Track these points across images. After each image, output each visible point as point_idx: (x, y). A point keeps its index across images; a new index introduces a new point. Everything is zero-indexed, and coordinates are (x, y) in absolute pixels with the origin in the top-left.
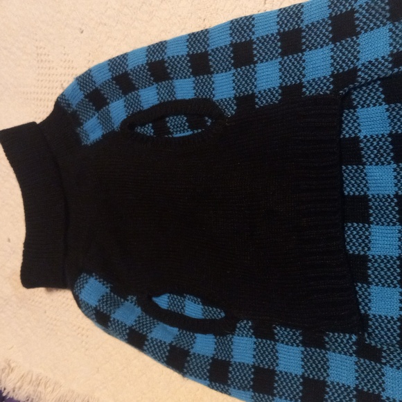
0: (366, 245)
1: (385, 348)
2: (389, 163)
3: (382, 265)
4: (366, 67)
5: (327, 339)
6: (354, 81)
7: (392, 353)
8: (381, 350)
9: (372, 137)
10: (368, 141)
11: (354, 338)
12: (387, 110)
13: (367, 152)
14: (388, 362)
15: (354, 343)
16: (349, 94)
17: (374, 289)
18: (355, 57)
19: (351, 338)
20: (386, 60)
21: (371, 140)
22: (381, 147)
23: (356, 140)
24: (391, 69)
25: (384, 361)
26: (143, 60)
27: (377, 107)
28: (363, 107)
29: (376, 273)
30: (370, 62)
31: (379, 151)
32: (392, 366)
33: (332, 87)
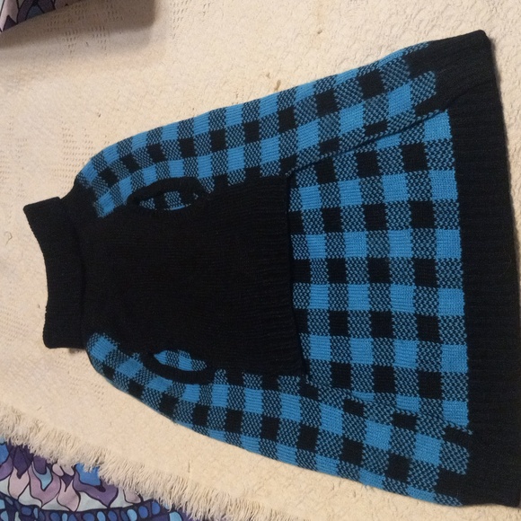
0: (307, 301)
1: (320, 387)
2: (322, 233)
3: (317, 317)
4: (303, 154)
5: (279, 382)
6: (294, 165)
7: (325, 391)
8: (317, 389)
9: (310, 211)
10: (307, 214)
11: (298, 379)
12: (319, 189)
13: (307, 224)
14: (323, 399)
15: (298, 384)
16: (293, 175)
17: (313, 338)
18: (295, 146)
19: (295, 380)
20: (316, 149)
21: (309, 213)
22: (316, 220)
23: (299, 213)
24: (319, 156)
25: (320, 399)
26: (143, 144)
27: (312, 187)
28: (303, 186)
29: (313, 324)
30: (305, 150)
31: (314, 223)
32: (326, 403)
33: (280, 169)
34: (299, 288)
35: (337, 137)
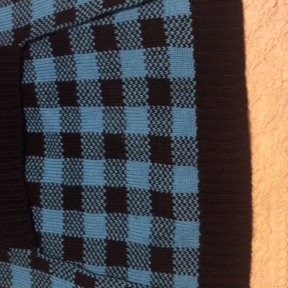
0: (40, 175)
1: (51, 260)
2: (56, 107)
3: (51, 191)
4: (37, 24)
5: (10, 254)
6: (28, 35)
7: (57, 264)
8: (48, 262)
9: (44, 83)
10: (41, 87)
11: (29, 252)
12: (54, 61)
13: (41, 97)
14: (54, 272)
15: (29, 257)
16: (27, 46)
17: (45, 212)
18: (29, 15)
19: (26, 253)
20: (51, 19)
21: (43, 86)
22: (50, 93)
23: (32, 86)
24: (54, 26)
25: (51, 271)
27: (47, 59)
28: (37, 58)
29: (46, 198)
30: (40, 20)
31: (48, 97)
32: (57, 276)
33: (13, 40)
34: (31, 161)
35: (73, 8)
